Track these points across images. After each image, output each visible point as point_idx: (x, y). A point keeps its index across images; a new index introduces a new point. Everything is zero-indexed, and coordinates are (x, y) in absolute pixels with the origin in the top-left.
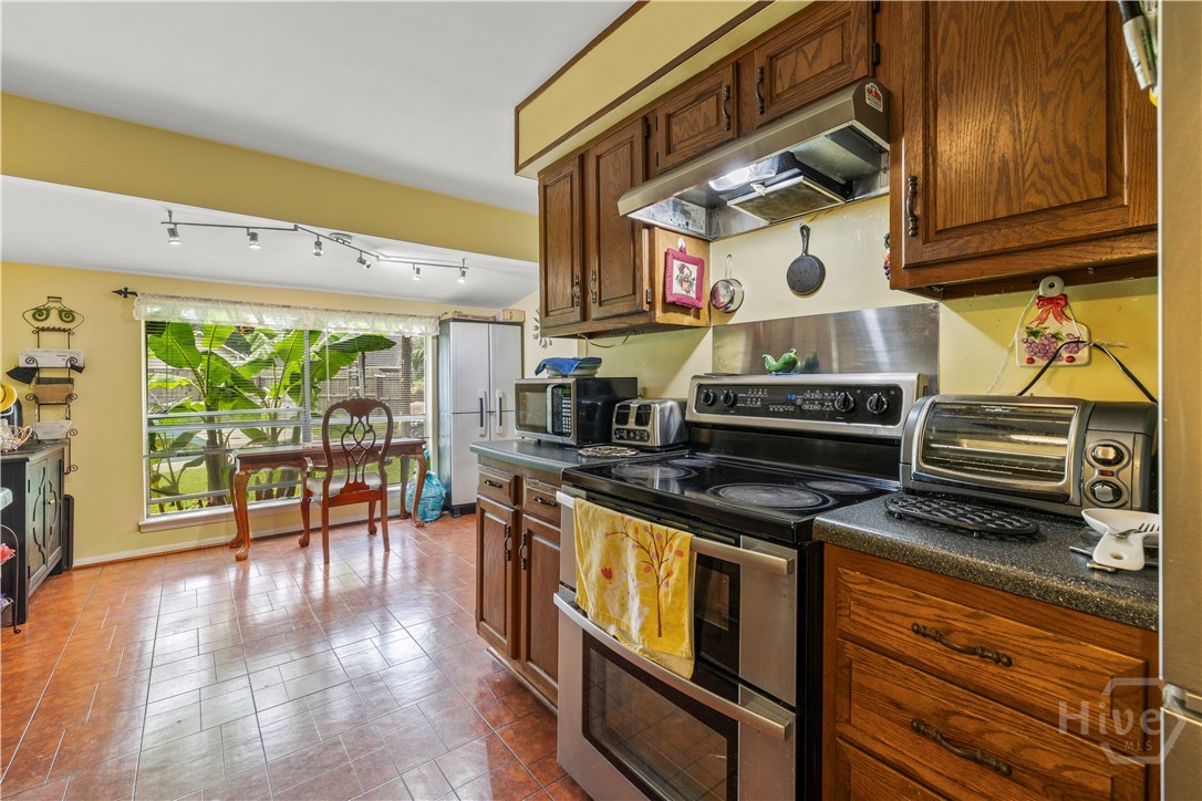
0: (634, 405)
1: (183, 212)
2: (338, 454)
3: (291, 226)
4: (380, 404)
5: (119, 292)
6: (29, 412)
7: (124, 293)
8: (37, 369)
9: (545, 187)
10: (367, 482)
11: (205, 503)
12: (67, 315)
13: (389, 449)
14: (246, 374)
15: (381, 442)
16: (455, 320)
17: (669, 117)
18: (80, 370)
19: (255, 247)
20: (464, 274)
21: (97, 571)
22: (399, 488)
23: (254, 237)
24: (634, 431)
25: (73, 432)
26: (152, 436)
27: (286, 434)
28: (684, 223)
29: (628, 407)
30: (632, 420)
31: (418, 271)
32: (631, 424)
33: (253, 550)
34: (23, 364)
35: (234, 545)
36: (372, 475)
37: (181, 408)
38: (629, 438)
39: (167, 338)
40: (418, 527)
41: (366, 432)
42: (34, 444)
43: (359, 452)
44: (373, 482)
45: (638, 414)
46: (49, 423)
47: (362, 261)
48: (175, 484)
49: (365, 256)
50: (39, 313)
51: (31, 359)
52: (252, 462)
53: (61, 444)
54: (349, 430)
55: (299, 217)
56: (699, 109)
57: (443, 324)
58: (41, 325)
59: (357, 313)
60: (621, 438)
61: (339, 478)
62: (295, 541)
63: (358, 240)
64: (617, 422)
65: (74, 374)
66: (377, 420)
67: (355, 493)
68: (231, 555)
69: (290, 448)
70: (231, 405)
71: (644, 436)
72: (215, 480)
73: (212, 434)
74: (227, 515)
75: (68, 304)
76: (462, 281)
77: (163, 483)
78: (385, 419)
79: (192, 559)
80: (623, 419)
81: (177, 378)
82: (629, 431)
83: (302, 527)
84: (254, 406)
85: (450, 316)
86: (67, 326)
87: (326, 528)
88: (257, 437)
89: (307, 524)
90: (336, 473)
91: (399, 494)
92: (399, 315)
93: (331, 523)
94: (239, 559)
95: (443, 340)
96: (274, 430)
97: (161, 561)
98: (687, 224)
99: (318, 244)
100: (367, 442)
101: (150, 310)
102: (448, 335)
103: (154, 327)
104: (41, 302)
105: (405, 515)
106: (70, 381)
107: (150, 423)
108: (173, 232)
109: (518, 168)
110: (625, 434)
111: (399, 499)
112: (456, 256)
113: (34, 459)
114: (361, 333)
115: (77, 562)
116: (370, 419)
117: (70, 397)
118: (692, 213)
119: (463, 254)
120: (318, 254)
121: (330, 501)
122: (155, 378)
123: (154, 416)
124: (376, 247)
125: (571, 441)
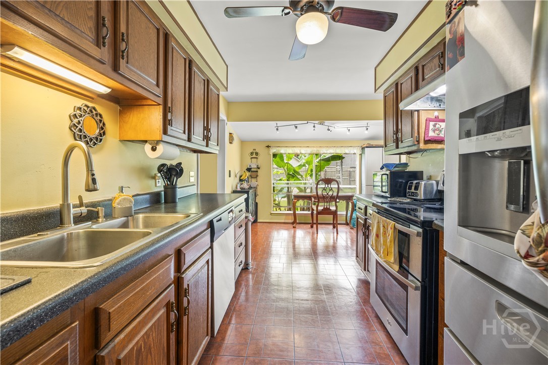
0: (415, 182)
1: (280, 123)
2: (321, 198)
3: (306, 122)
4: (335, 180)
5: (267, 147)
6: (250, 179)
7: (268, 147)
8: (251, 168)
9: (385, 96)
10: (331, 208)
11: (286, 210)
12: (257, 154)
13: (338, 197)
14: (297, 170)
15: (335, 194)
16: (367, 147)
17: (423, 66)
18: (259, 168)
19: (297, 131)
20: (367, 129)
21: (262, 224)
22: (345, 213)
23: (296, 127)
24: (414, 193)
25: (258, 185)
26: (274, 187)
27: (308, 190)
28: (438, 105)
29: (412, 183)
30: (413, 188)
31: (349, 130)
32: (413, 190)
33: (297, 226)
34: (249, 167)
35: (293, 223)
36: (333, 206)
37: (280, 180)
38: (412, 196)
39: (278, 159)
40: (351, 228)
41: (330, 190)
42: (250, 188)
43: (327, 197)
44: (333, 208)
45: (415, 186)
46: (253, 182)
47: (329, 130)
48: (279, 203)
49: (330, 128)
50: (252, 154)
51: (250, 166)
52: (298, 197)
53: (256, 188)
54: (324, 189)
55: (308, 119)
56: (433, 62)
57: (363, 149)
58: (252, 157)
59: (330, 147)
60: (409, 195)
61: (321, 206)
62: (309, 226)
63: (327, 123)
64: (408, 189)
65: (258, 170)
66: (334, 186)
67: (326, 211)
68: (291, 226)
69: (310, 194)
70: (294, 179)
71: (416, 194)
72: (289, 203)
73: (288, 188)
74: (291, 214)
75: (257, 151)
76: (366, 132)
77: (277, 202)
78: (337, 186)
79: (283, 225)
80: (410, 188)
81: (280, 171)
82: (412, 192)
83: (311, 222)
84: (300, 180)
85: (365, 146)
86: (256, 157)
87: (317, 224)
88: (300, 190)
89: (313, 221)
90: (320, 204)
91: (345, 215)
92: (345, 147)
93: (319, 222)
94: (294, 227)
95: (363, 155)
96: (305, 188)
97: (275, 224)
98: (440, 105)
99: (314, 126)
100: (331, 193)
101: (273, 150)
102: (364, 153)
103: (275, 156)
104: (252, 151)
105: (347, 224)
106: (257, 171)
107: (273, 184)
108: (277, 129)
109: (376, 90)
110: (410, 194)
111: (345, 218)
112: (364, 123)
113: (251, 191)
114: (332, 155)
115: (258, 221)
116: (332, 186)
117: (257, 176)
118: (443, 100)
119: (367, 121)
120: (314, 130)
121: (319, 213)
122: (275, 171)
123: (275, 182)
124: (333, 124)
125: (387, 195)
